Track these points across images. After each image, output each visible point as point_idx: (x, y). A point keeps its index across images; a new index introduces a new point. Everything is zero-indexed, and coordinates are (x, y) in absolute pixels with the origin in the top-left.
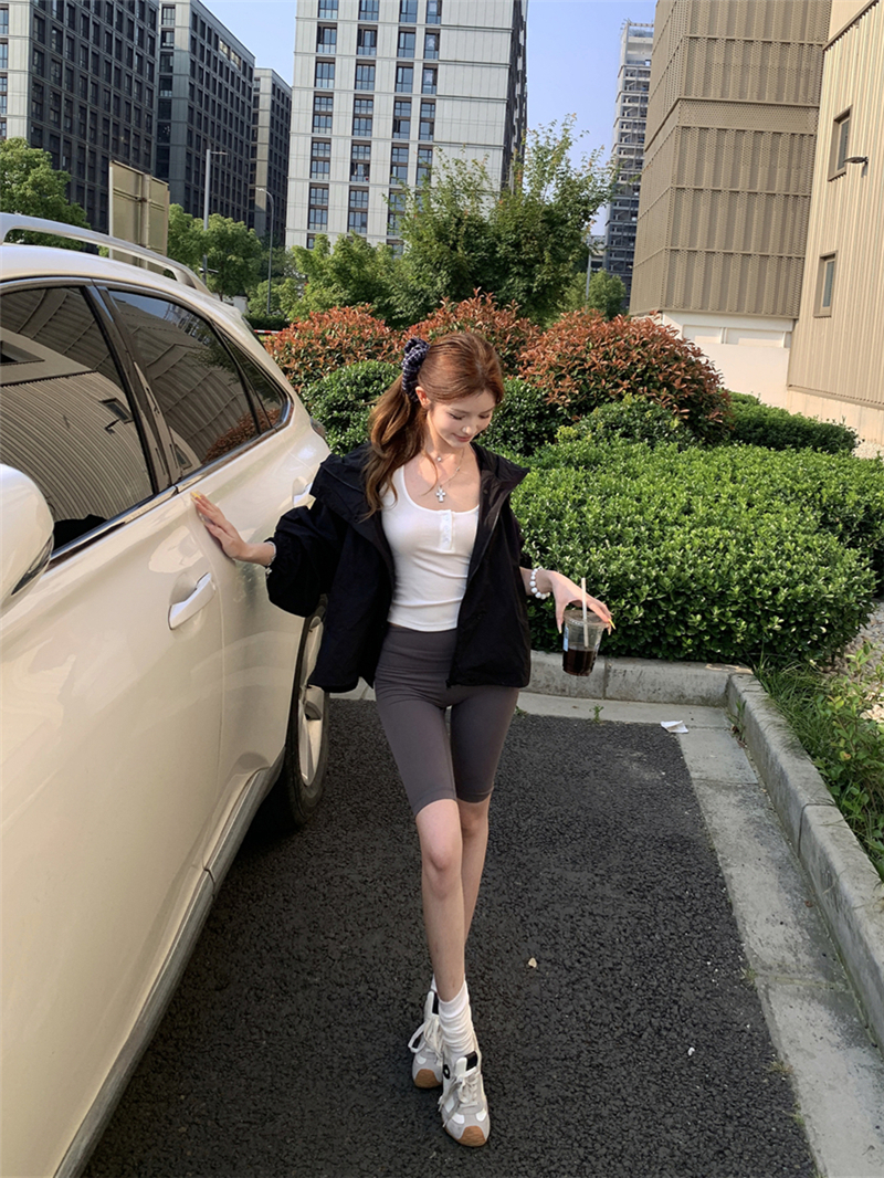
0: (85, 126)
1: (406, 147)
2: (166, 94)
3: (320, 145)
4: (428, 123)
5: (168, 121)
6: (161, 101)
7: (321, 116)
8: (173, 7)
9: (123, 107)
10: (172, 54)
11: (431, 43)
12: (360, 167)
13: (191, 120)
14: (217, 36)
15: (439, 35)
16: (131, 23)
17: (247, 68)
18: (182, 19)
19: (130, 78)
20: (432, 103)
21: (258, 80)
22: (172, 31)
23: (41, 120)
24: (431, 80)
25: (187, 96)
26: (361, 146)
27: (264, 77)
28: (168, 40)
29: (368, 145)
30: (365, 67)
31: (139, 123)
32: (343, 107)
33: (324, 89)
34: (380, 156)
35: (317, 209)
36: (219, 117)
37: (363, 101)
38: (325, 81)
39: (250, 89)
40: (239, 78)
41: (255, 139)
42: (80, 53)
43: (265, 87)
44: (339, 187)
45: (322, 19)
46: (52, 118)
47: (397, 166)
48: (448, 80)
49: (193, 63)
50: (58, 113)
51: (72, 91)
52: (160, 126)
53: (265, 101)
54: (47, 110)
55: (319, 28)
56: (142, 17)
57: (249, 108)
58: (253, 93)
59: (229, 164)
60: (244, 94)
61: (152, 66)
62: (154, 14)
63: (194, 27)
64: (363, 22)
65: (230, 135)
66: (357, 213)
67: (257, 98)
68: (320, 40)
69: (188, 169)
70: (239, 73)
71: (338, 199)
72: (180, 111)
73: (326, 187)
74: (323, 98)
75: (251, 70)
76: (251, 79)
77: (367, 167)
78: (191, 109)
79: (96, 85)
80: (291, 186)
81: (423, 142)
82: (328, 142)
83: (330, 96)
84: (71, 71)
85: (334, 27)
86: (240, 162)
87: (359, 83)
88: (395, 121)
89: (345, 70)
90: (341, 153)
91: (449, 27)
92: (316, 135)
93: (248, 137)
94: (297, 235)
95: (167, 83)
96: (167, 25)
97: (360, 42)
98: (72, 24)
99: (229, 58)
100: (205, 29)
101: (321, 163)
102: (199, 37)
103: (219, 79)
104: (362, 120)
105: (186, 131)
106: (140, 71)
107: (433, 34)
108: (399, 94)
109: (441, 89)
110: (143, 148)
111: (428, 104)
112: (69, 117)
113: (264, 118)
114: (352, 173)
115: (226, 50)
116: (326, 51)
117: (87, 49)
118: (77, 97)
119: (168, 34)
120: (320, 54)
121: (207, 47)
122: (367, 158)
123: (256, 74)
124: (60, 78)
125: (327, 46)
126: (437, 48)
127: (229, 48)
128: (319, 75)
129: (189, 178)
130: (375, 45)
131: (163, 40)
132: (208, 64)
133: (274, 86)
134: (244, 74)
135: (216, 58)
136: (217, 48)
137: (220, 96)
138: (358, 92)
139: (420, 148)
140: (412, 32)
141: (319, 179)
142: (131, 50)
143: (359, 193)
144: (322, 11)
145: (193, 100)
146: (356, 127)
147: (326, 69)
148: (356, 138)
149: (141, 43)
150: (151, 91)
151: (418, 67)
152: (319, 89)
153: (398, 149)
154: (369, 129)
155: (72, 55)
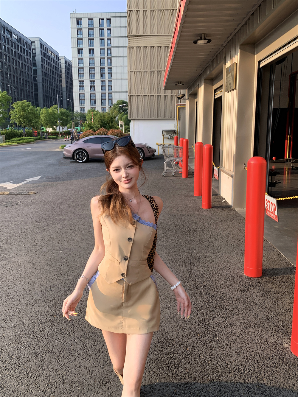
0: (15, 81)
1: (105, 81)
2: (35, 68)
3: (81, 82)
4: (110, 74)
5: (36, 76)
6: (34, 70)
7: (81, 74)
8: (35, 42)
9: (24, 74)
10: (36, 56)
11: (109, 52)
12: (92, 88)
13: (43, 75)
14: (48, 49)
15: (111, 49)
16: (24, 49)
17: (57, 57)
18: (37, 46)
19: (25, 65)
20: (111, 68)
21: (60, 60)
22: (35, 49)
23: (4, 81)
24: (110, 62)
25: (41, 68)
26: (92, 82)
27: (62, 58)
28: (34, 52)
29: (94, 81)
30: (92, 60)
31: (29, 78)
32: (86, 71)
33: (81, 67)
34: (98, 84)
35: (82, 100)
36: (50, 73)
37: (92, 69)
38: (81, 64)
39: (58, 63)
40: (55, 60)
41: (61, 78)
43: (63, 62)
44: (87, 93)
45: (79, 47)
46: (6, 80)
47: (103, 87)
48: (115, 61)
49: (42, 58)
51: (11, 72)
52: (34, 77)
53: (63, 66)
54: (5, 77)
55: (78, 50)
56: (27, 47)
57: (59, 69)
58: (59, 64)
59: (54, 87)
60: (57, 65)
61: (31, 61)
62: (30, 45)
63: (41, 47)
64: (90, 47)
65: (54, 78)
66: (93, 101)
67: (61, 65)
68: (79, 53)
69: (43, 89)
70: (55, 59)
71: (87, 97)
72: (39, 73)
73: (84, 94)
74: (81, 69)
75: (58, 57)
76: (58, 60)
77: (94, 87)
78: (42, 72)
79: (16, 69)
80: (74, 94)
81: (109, 79)
82: (83, 81)
83: (83, 68)
84: (10, 66)
85: (82, 49)
86: (58, 85)
87: (90, 64)
88: (101, 74)
89: (86, 61)
90: (87, 84)
91: (114, 47)
92: (80, 80)
93: (59, 78)
94: (77, 107)
95: (35, 65)
96: (33, 47)
97: (90, 53)
98: (9, 52)
99: (52, 55)
100: (44, 47)
101: (82, 87)
102: (43, 50)
103: (49, 62)
104: (92, 74)
105: (42, 78)
106: (28, 63)
107: (110, 49)
108: (102, 67)
109: (113, 64)
110: (30, 85)
111: (110, 69)
112: (11, 79)
113: (63, 71)
114: (90, 89)
115: (50, 52)
116: (80, 56)
117: (13, 59)
118: (12, 73)
119: (34, 50)
120: (79, 57)
121: (45, 53)
122: (94, 85)
123: (60, 58)
124: (7, 68)
125: (81, 55)
126: (111, 53)
127: (51, 52)
128: (79, 63)
129: (44, 92)
130: (94, 54)
131: (33, 52)
132: (46, 58)
133: (65, 61)
134: (56, 59)
135: (48, 56)
136: (48, 52)
137: (50, 67)
138: (90, 67)
139: (109, 81)
140: (104, 49)
141: (82, 92)
142: (25, 57)
143: (93, 95)
144: (78, 45)
145: (43, 69)
146: (91, 76)
147: (81, 61)
148: (91, 79)
149: (27, 55)
150: (31, 68)
151: (106, 59)
152: (79, 67)
153: (103, 81)
154: (94, 77)
155: (10, 61)
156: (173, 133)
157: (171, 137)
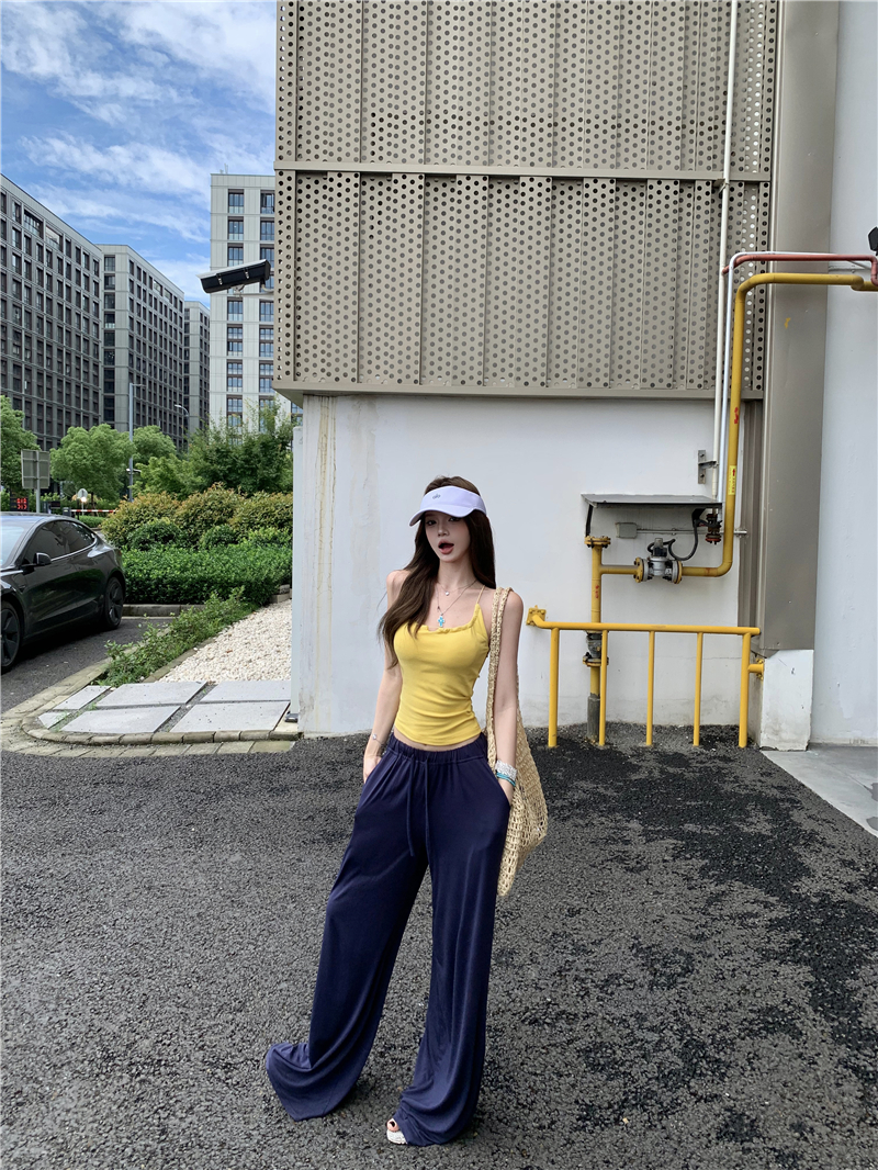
0: (42, 356)
2: (110, 326)
3: (234, 365)
5: (113, 348)
6: (106, 332)
7: (234, 343)
8: (113, 257)
9: (74, 338)
10: (114, 294)
12: (266, 381)
13: (132, 346)
14: (151, 278)
16: (78, 272)
17: (178, 302)
18: (121, 267)
19: (79, 315)
21: (187, 310)
22: (113, 276)
25: (128, 327)
26: (266, 365)
27: (193, 307)
28: (110, 283)
29: (272, 364)
30: (267, 304)
31: (87, 351)
32: (251, 335)
33: (235, 321)
35: (232, 415)
36: (156, 342)
37: (266, 329)
38: (235, 315)
39: (181, 318)
40: (171, 310)
41: (187, 358)
42: (36, 300)
43: (194, 317)
44: (250, 397)
46: (15, 352)
49: (131, 300)
50: (20, 347)
51: (30, 329)
52: (106, 352)
53: (195, 328)
54: (10, 344)
56: (87, 267)
57: (181, 333)
58: (184, 321)
59: (165, 379)
60: (176, 323)
61: (97, 305)
62: (97, 263)
63: (132, 272)
65: (165, 356)
67: (187, 325)
70: (171, 306)
71: (250, 406)
72: (122, 340)
73: (240, 397)
74: (234, 328)
75: (181, 303)
76: (181, 310)
78: (131, 337)
79: (50, 323)
80: (212, 397)
82: (240, 362)
83: (240, 327)
84: (29, 313)
86: (175, 377)
87: (262, 316)
89: (251, 307)
90: (250, 371)
92: (230, 358)
93: (181, 357)
95: (110, 317)
96: (109, 272)
98: (29, 276)
99: (162, 295)
100: (140, 273)
101: (235, 379)
102: (136, 280)
103: (154, 312)
104: (266, 345)
105: (128, 354)
106: (87, 309)
110: (92, 371)
112: (29, 349)
113: (195, 341)
114: (260, 386)
115: (159, 289)
117: (42, 295)
118: (34, 332)
119: (110, 278)
121: (143, 287)
122: (272, 374)
123: (185, 306)
124: (20, 319)
127: (162, 287)
128: (231, 311)
131: (107, 283)
132: (145, 300)
133: (201, 315)
134: (176, 307)
135: (151, 295)
136: (151, 287)
137: (156, 326)
138: (263, 323)
141: (234, 391)
142: (78, 294)
145: (133, 330)
146: (262, 350)
147: (236, 307)
148: (263, 358)
149: (87, 288)
150: (97, 325)
152: (231, 321)
155: (30, 300)
156: (690, 526)
157: (668, 564)
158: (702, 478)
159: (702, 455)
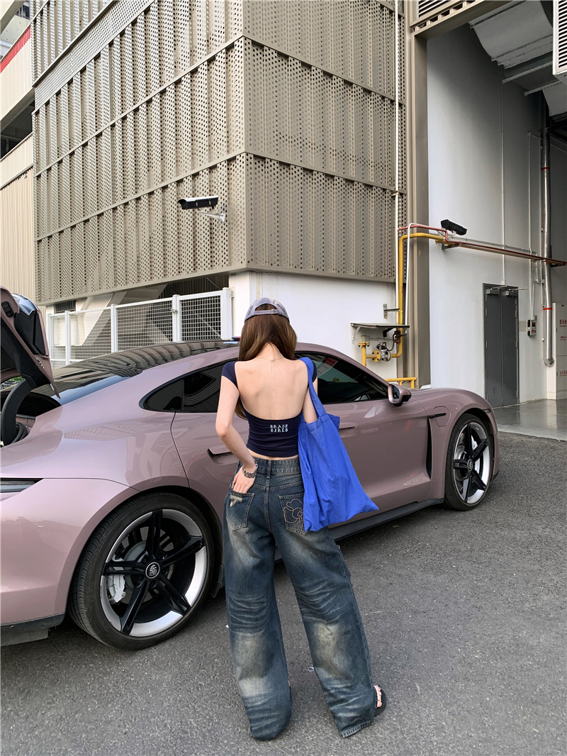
156: (382, 337)
157: (387, 353)
158: (386, 316)
159: (385, 306)
